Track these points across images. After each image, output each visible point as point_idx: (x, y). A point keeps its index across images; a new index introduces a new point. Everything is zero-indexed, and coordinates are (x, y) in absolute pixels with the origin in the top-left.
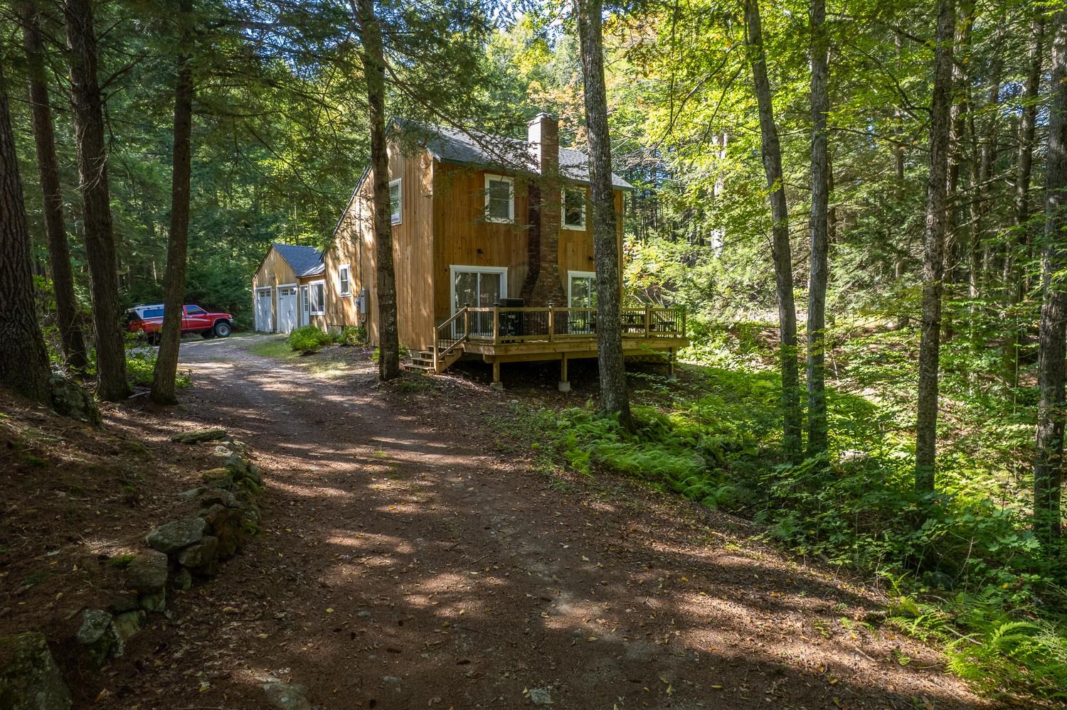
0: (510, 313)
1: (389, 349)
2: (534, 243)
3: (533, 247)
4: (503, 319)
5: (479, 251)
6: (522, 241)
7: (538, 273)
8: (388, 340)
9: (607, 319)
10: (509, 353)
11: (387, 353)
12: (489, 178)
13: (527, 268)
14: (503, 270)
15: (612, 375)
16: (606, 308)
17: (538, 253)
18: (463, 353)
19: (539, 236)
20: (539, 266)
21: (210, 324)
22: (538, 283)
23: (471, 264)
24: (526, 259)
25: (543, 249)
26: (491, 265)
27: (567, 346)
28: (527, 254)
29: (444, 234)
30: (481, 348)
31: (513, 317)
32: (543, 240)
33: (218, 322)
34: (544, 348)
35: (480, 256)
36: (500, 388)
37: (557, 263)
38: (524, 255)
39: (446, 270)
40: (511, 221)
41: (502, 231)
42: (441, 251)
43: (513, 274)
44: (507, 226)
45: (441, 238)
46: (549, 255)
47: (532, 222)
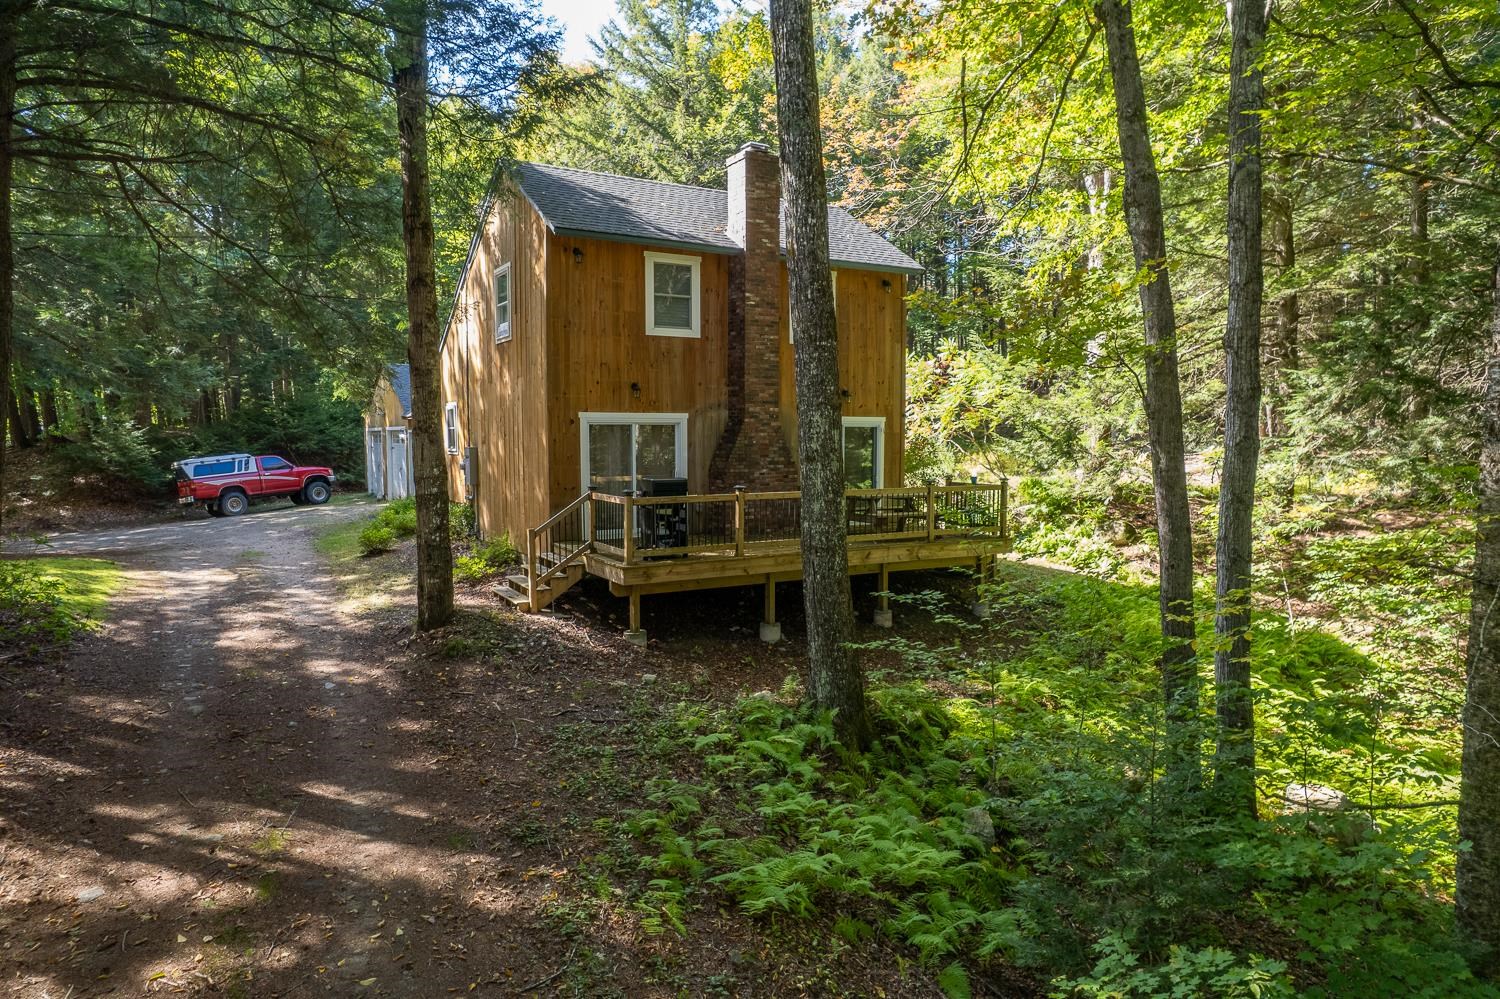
0: (662, 506)
1: (432, 573)
2: (735, 372)
3: (733, 378)
4: (649, 515)
5: (634, 387)
6: (716, 367)
7: (741, 422)
8: (430, 558)
9: (817, 527)
10: (654, 581)
11: (428, 581)
12: (651, 259)
13: (725, 414)
14: (681, 419)
15: (827, 637)
17: (742, 388)
18: (585, 573)
19: (742, 358)
20: (742, 410)
21: (297, 484)
22: (741, 441)
23: (620, 408)
24: (724, 398)
25: (750, 380)
26: (658, 410)
27: (770, 562)
28: (725, 389)
29: (567, 359)
30: (607, 570)
31: (669, 512)
32: (750, 365)
33: (314, 479)
34: (723, 569)
35: (638, 395)
36: (640, 643)
37: (776, 403)
38: (719, 391)
39: (572, 422)
40: (695, 332)
41: (678, 350)
42: (563, 388)
43: (699, 425)
44: (688, 342)
45: (562, 366)
46: (763, 391)
47: (732, 334)
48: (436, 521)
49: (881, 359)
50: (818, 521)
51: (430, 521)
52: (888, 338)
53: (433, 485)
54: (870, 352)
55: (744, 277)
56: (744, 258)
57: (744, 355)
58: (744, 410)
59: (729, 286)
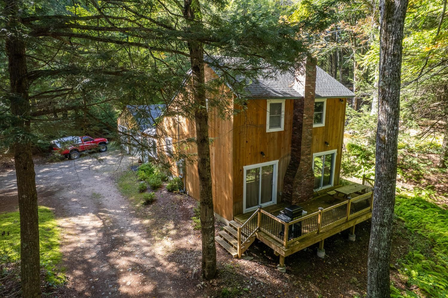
1: (210, 258)
2: (296, 143)
3: (295, 145)
5: (262, 153)
6: (288, 141)
7: (299, 163)
11: (208, 261)
12: (269, 102)
13: (290, 157)
14: (276, 162)
16: (383, 244)
17: (299, 149)
21: (96, 145)
22: (299, 171)
23: (257, 162)
24: (290, 152)
25: (303, 147)
26: (269, 161)
27: (328, 234)
28: (290, 148)
29: (240, 147)
30: (273, 246)
32: (303, 141)
33: (100, 144)
34: (315, 241)
35: (262, 156)
37: (310, 154)
38: (288, 149)
39: (241, 170)
40: (282, 129)
41: (276, 136)
42: (238, 157)
43: (282, 164)
44: (279, 133)
45: (238, 150)
46: (306, 151)
47: (295, 128)
48: (211, 238)
49: (337, 128)
50: (383, 249)
51: (209, 239)
52: (340, 120)
53: (210, 225)
54: (335, 126)
55: (303, 108)
56: (304, 100)
57: (301, 138)
58: (300, 158)
59: (294, 109)
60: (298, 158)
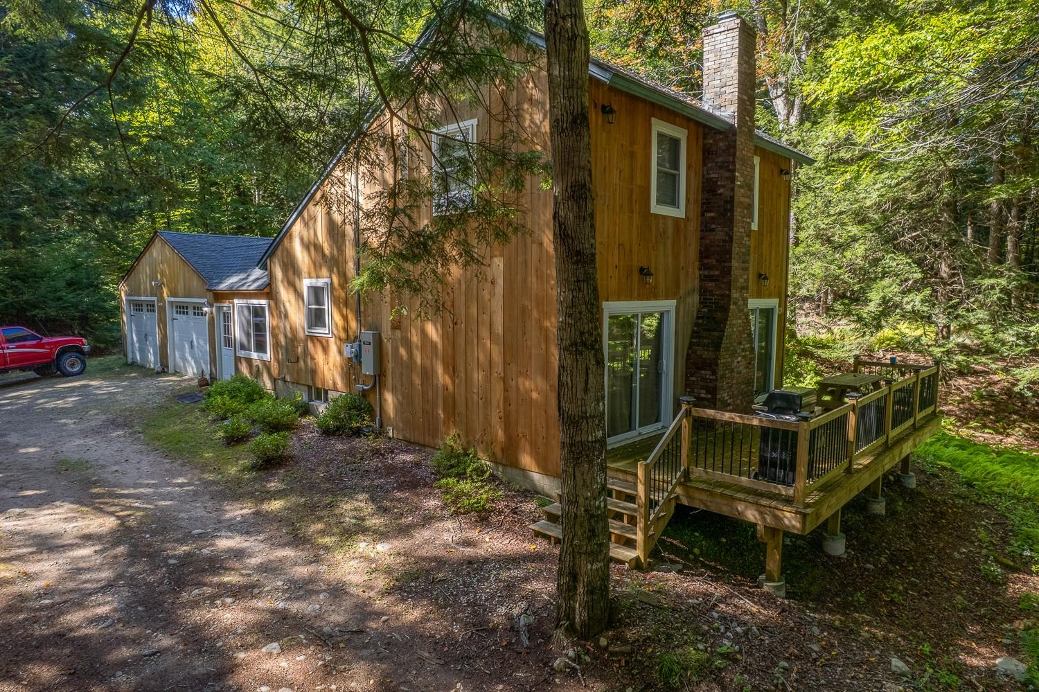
2: (715, 256)
3: (712, 261)
5: (642, 271)
7: (726, 309)
12: (656, 128)
13: (696, 298)
14: (671, 306)
17: (725, 272)
20: (725, 296)
21: (48, 356)
22: (729, 330)
23: (630, 297)
24: (697, 282)
26: (656, 297)
28: (697, 273)
32: (736, 249)
33: (63, 352)
35: (646, 279)
37: (747, 288)
38: (691, 279)
40: (679, 212)
41: (670, 230)
43: (682, 312)
44: (676, 220)
47: (709, 215)
48: (601, 478)
49: (778, 244)
51: (594, 479)
52: (782, 225)
53: (598, 427)
54: (774, 237)
55: (734, 155)
56: (735, 134)
57: (731, 238)
58: (729, 296)
59: (704, 164)
60: (722, 295)
